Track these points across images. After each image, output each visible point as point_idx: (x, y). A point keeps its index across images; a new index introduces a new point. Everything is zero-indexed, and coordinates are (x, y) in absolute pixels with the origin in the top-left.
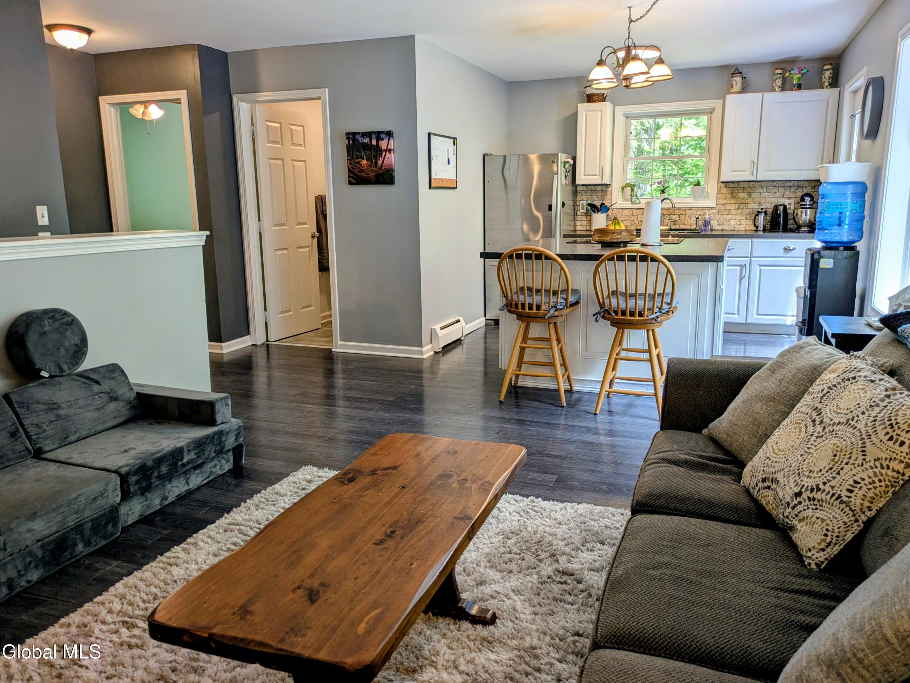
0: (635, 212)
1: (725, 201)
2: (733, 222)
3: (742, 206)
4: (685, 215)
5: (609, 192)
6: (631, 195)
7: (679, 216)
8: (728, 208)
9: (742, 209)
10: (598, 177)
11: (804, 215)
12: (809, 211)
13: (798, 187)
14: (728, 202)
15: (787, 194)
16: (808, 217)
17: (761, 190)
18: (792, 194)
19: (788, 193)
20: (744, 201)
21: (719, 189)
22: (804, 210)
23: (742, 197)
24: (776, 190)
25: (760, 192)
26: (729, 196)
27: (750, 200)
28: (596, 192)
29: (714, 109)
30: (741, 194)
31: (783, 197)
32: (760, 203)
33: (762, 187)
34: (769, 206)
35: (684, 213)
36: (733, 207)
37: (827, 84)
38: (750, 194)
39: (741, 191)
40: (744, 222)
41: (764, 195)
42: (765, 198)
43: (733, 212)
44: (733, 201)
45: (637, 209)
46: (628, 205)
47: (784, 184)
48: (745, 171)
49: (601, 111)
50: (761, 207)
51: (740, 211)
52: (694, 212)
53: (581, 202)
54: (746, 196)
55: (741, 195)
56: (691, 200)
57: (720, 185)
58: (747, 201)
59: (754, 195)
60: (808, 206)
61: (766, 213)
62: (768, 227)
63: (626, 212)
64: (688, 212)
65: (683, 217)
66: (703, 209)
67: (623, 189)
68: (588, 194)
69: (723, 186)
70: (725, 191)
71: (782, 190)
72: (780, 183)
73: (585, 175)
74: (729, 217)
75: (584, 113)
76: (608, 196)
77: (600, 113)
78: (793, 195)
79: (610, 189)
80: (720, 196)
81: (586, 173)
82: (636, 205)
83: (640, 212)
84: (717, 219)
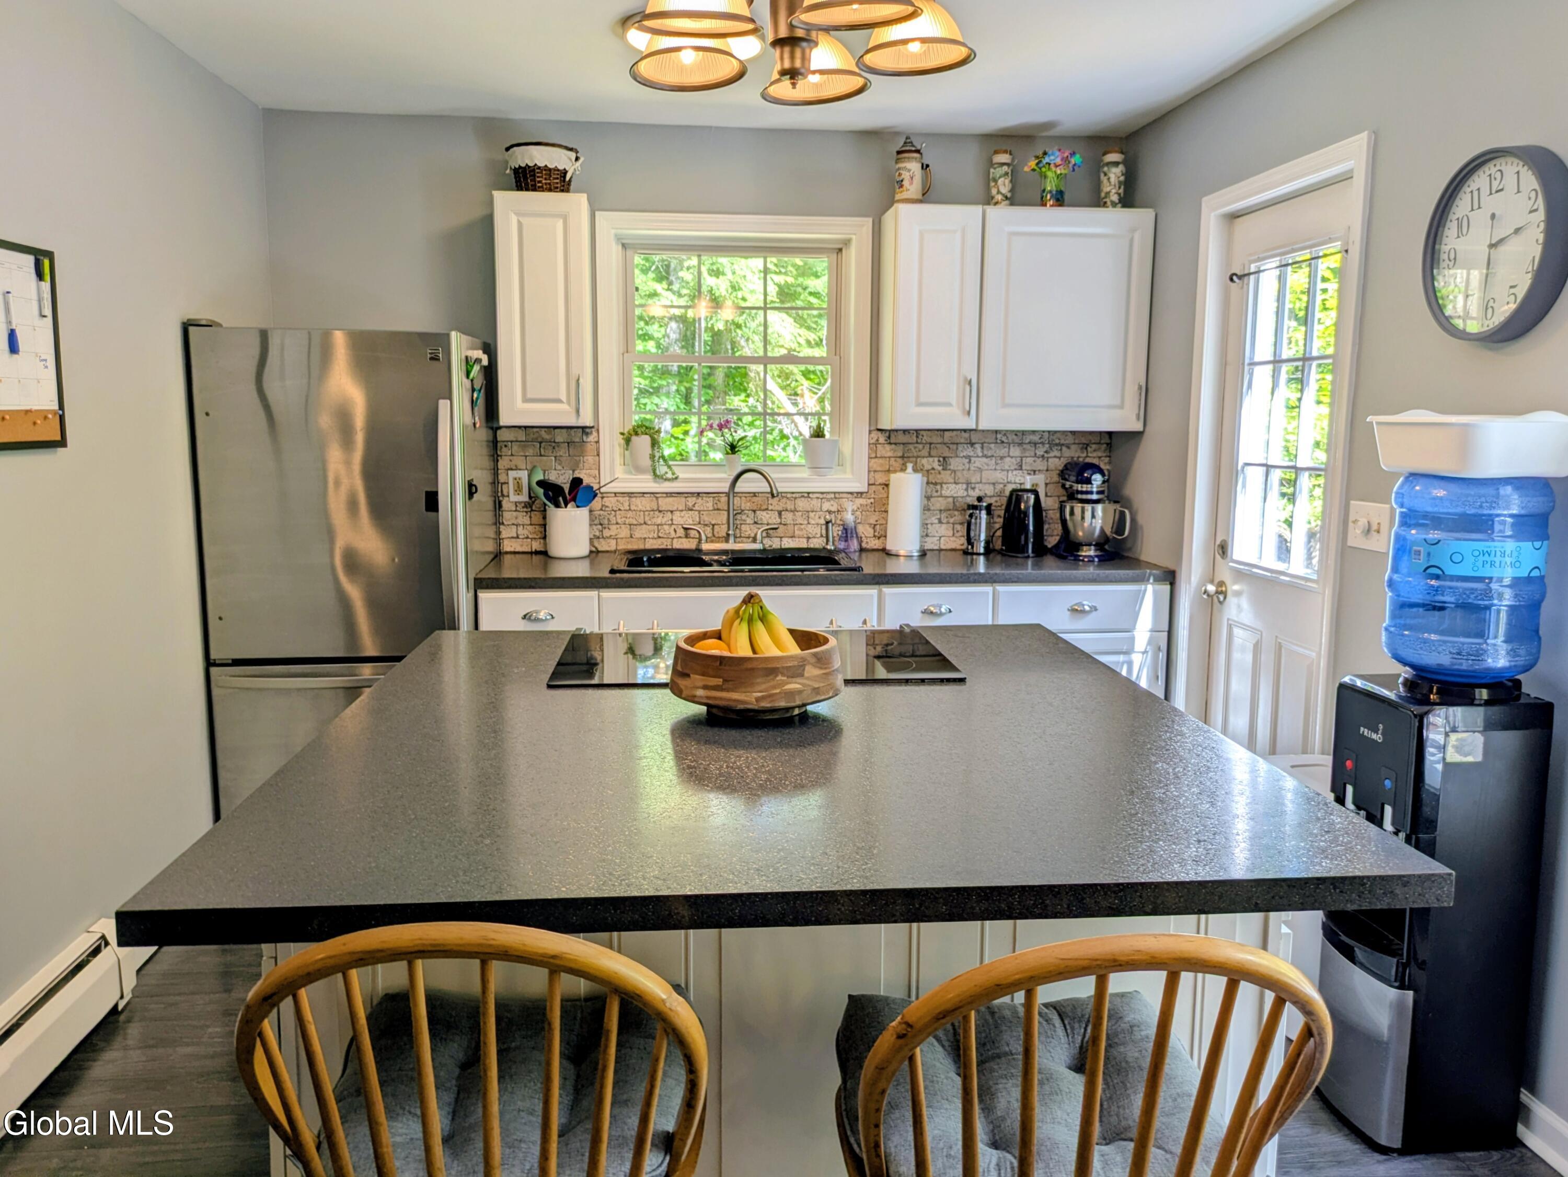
0: (665, 503)
3: (928, 490)
4: (794, 511)
5: (590, 448)
6: (652, 457)
7: (780, 513)
9: (929, 498)
10: (564, 407)
11: (1088, 514)
12: (1099, 508)
13: (1052, 445)
15: (1028, 462)
16: (1098, 523)
17: (969, 451)
18: (1039, 461)
19: (1030, 460)
20: (933, 478)
21: (873, 446)
22: (1088, 507)
23: (928, 467)
24: (1003, 452)
25: (969, 457)
26: (897, 463)
27: (946, 476)
28: (554, 445)
29: (847, 242)
30: (924, 461)
31: (1020, 468)
32: (968, 483)
33: (972, 444)
34: (989, 490)
35: (790, 506)
37: (1115, 198)
38: (944, 461)
39: (925, 452)
40: (936, 529)
41: (978, 462)
42: (980, 470)
45: (669, 494)
46: (646, 483)
47: (1020, 438)
48: (950, 405)
49: (565, 218)
50: (977, 493)
52: (815, 503)
53: (512, 474)
54: (936, 465)
55: (926, 463)
56: (805, 473)
57: (875, 435)
58: (939, 479)
59: (954, 463)
60: (1095, 497)
61: (989, 509)
62: (998, 544)
63: (641, 503)
64: (802, 504)
65: (788, 517)
66: (837, 495)
67: (628, 441)
68: (530, 452)
69: (882, 440)
70: (887, 450)
71: (1016, 451)
72: (1012, 437)
73: (526, 400)
76: (590, 459)
77: (560, 224)
78: (1040, 465)
79: (592, 438)
80: (876, 464)
81: (529, 396)
82: (667, 484)
83: (678, 503)
84: (873, 521)
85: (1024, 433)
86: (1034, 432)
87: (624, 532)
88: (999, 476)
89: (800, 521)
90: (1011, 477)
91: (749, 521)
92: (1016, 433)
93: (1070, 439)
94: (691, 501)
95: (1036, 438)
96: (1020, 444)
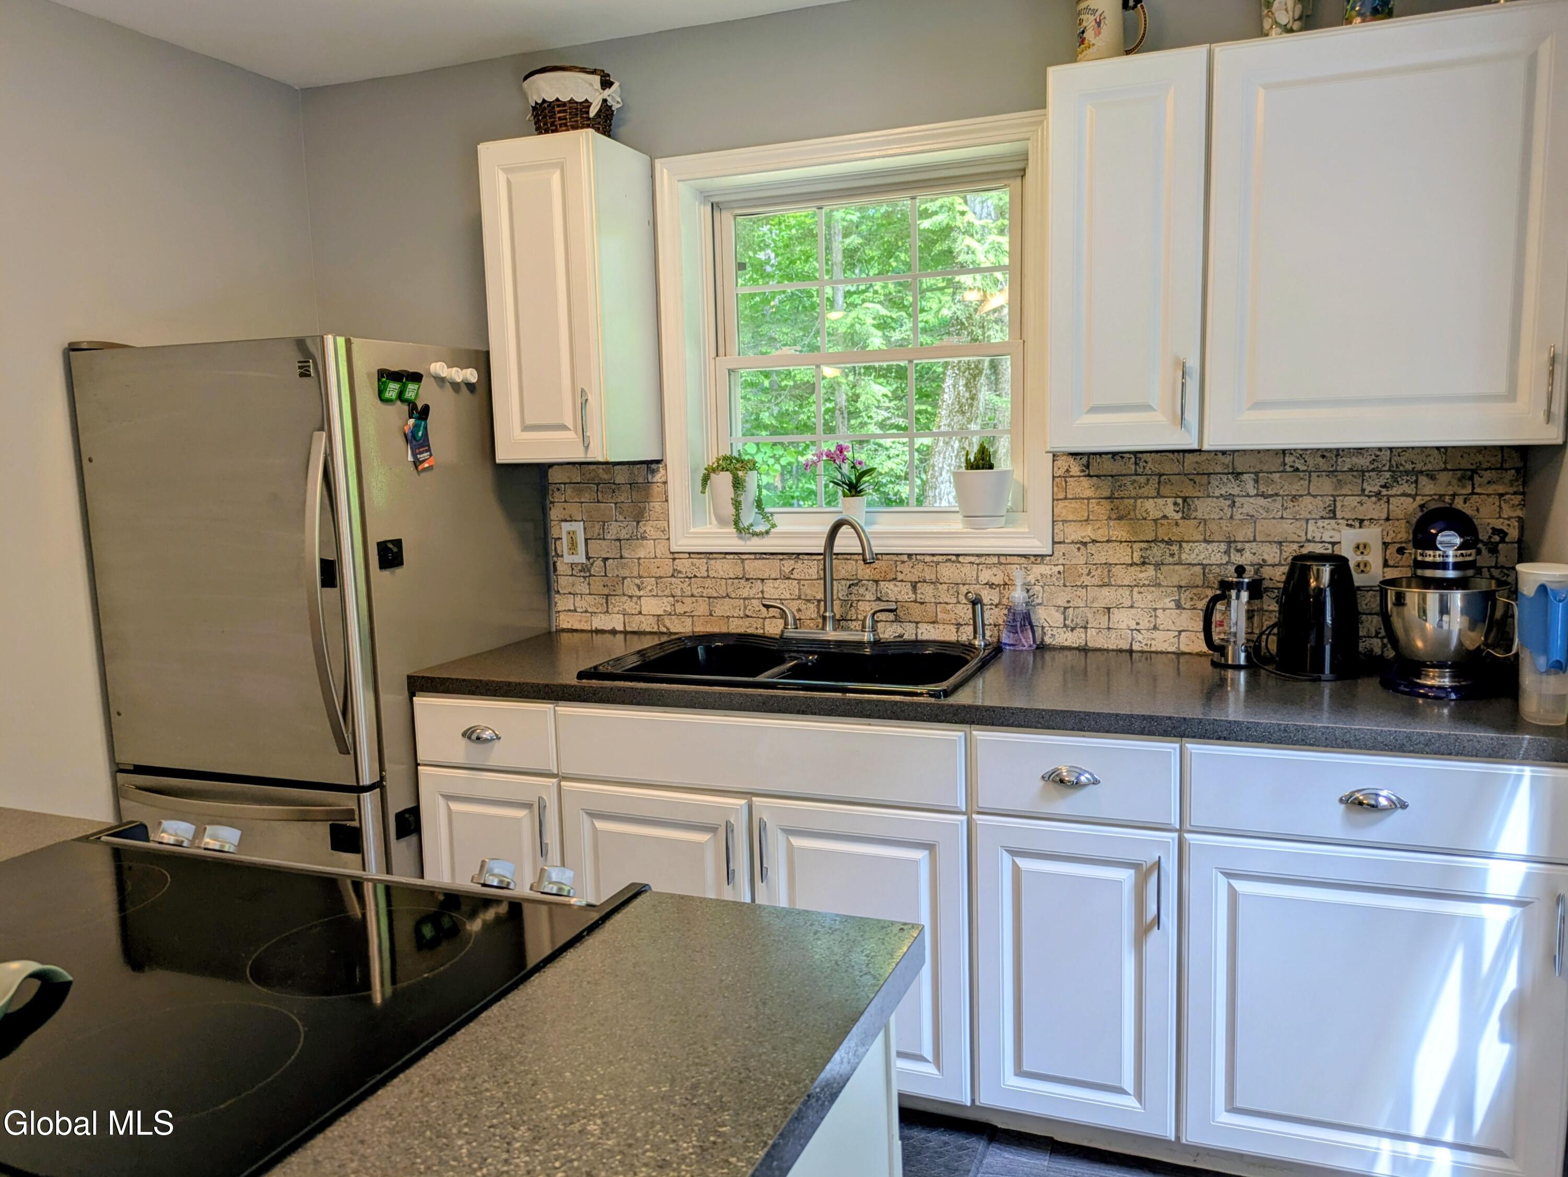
0: (754, 568)
1: (1087, 532)
2: (1123, 619)
3: (1157, 552)
4: (935, 583)
5: (656, 489)
6: (736, 502)
7: (914, 586)
8: (1100, 558)
9: (1158, 566)
10: (570, 435)
14: (1100, 535)
15: (1349, 505)
17: (1232, 487)
18: (1370, 503)
19: (1352, 501)
20: (1162, 533)
21: (1060, 480)
23: (1155, 514)
24: (1297, 487)
25: (1230, 497)
26: (1101, 510)
27: (1189, 529)
28: (614, 487)
30: (1149, 504)
31: (1333, 514)
33: (1237, 475)
34: (1271, 554)
35: (929, 575)
36: (1122, 554)
38: (1185, 504)
39: (1150, 490)
40: (1170, 619)
41: (1251, 505)
42: (1252, 519)
43: (1123, 576)
44: (1119, 531)
45: (758, 556)
46: (730, 541)
47: (1331, 461)
48: (1146, 408)
49: (562, 167)
50: (1238, 559)
51: (1150, 571)
52: (968, 572)
53: (566, 526)
54: (1170, 510)
55: (1152, 507)
56: (957, 525)
57: (1064, 462)
58: (1175, 533)
59: (1204, 508)
61: (1256, 589)
62: (1270, 654)
63: (722, 568)
64: (947, 572)
65: (926, 592)
66: (1002, 559)
67: (705, 480)
68: (586, 497)
69: (1075, 470)
70: (1084, 487)
71: (1325, 486)
73: (526, 428)
74: (1107, 596)
75: (502, 177)
76: (656, 507)
77: (556, 177)
78: (1373, 509)
79: (658, 477)
80: (1066, 510)
81: (528, 422)
82: (755, 541)
83: (769, 568)
84: (1062, 602)
85: (1338, 452)
86: (1359, 451)
87: (702, 608)
88: (1288, 529)
89: (945, 598)
90: (1313, 530)
91: (869, 596)
92: (1323, 453)
93: (1436, 463)
94: (788, 565)
95: (1363, 462)
96: (1332, 473)
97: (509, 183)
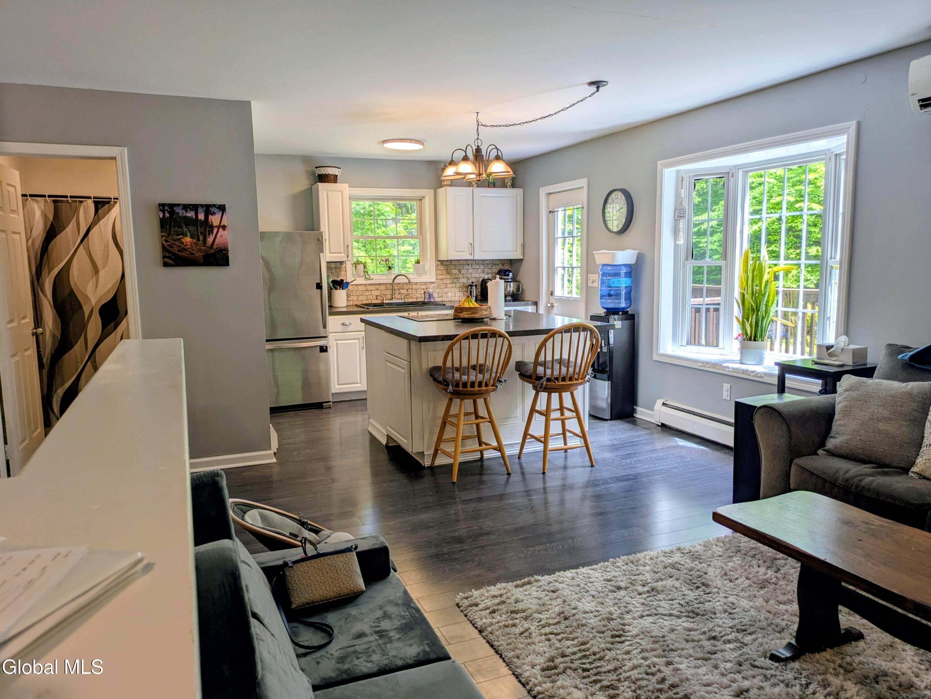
0: (369, 288)
1: (442, 277)
2: (449, 294)
3: (455, 281)
4: (412, 289)
5: (343, 269)
6: (364, 272)
7: (407, 290)
8: (445, 282)
9: (455, 283)
10: (343, 255)
11: (508, 287)
12: (512, 283)
13: (493, 264)
14: (445, 277)
16: (512, 289)
17: (467, 267)
18: (490, 269)
19: (487, 270)
20: (456, 277)
21: (437, 266)
22: (508, 283)
23: (455, 273)
24: (478, 267)
25: (467, 269)
26: (445, 272)
27: (460, 276)
29: (424, 197)
30: (453, 271)
31: (484, 272)
32: (467, 278)
33: (468, 265)
34: (474, 280)
35: (411, 287)
36: (449, 281)
37: (510, 184)
38: (460, 271)
39: (453, 268)
40: (458, 294)
41: (470, 271)
42: (471, 273)
43: (449, 286)
44: (448, 277)
45: (370, 285)
46: (362, 281)
47: (483, 262)
48: (465, 251)
49: (342, 192)
50: (470, 281)
51: (454, 284)
52: (419, 286)
54: (457, 272)
55: (454, 271)
56: (416, 276)
57: (437, 262)
58: (458, 276)
59: (463, 271)
60: (510, 280)
61: (476, 286)
62: (479, 297)
63: (360, 288)
64: (414, 286)
65: (410, 291)
66: (426, 283)
67: (356, 267)
69: (440, 264)
70: (441, 267)
71: (482, 267)
72: (481, 262)
73: (329, 253)
74: (446, 290)
75: (323, 192)
76: (343, 273)
77: (340, 193)
78: (490, 271)
79: (344, 266)
80: (438, 272)
81: (332, 251)
82: (369, 281)
83: (373, 288)
84: (438, 292)
85: (484, 260)
86: (487, 260)
87: (356, 298)
88: (477, 275)
89: (414, 292)
90: (481, 276)
91: (397, 293)
92: (482, 260)
93: (498, 262)
94: (378, 286)
95: (488, 262)
96: (483, 264)
97: (327, 194)
